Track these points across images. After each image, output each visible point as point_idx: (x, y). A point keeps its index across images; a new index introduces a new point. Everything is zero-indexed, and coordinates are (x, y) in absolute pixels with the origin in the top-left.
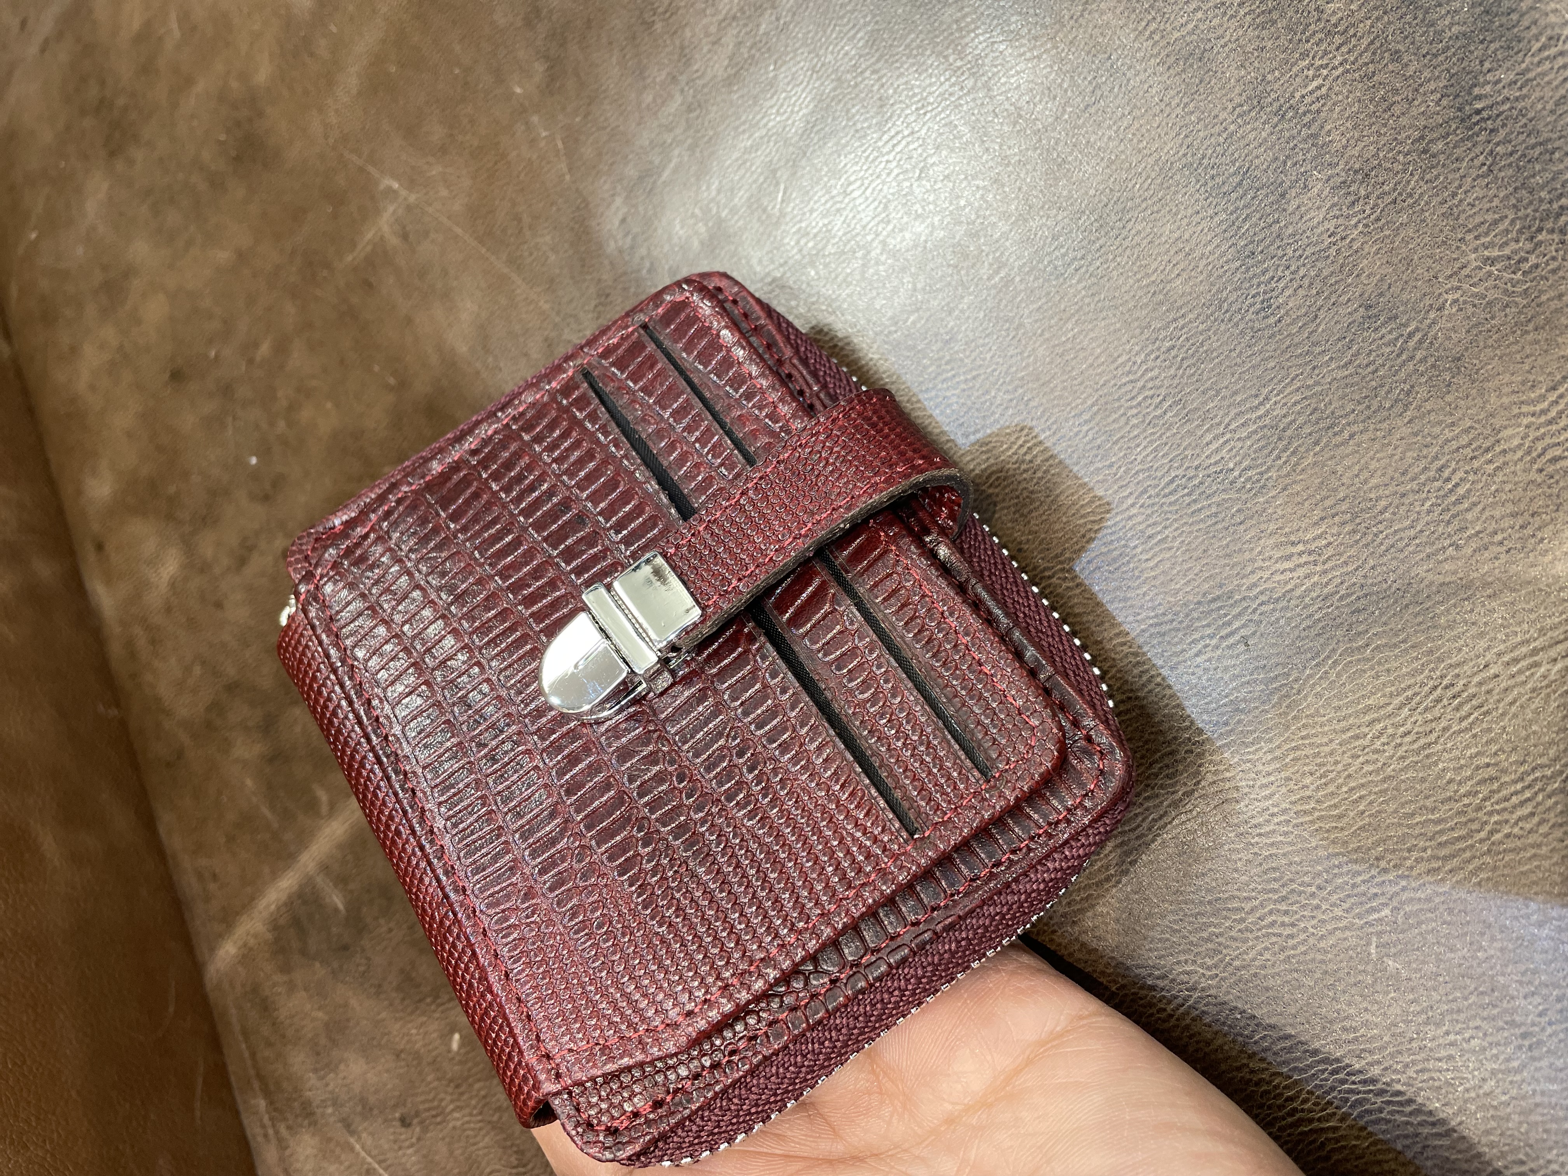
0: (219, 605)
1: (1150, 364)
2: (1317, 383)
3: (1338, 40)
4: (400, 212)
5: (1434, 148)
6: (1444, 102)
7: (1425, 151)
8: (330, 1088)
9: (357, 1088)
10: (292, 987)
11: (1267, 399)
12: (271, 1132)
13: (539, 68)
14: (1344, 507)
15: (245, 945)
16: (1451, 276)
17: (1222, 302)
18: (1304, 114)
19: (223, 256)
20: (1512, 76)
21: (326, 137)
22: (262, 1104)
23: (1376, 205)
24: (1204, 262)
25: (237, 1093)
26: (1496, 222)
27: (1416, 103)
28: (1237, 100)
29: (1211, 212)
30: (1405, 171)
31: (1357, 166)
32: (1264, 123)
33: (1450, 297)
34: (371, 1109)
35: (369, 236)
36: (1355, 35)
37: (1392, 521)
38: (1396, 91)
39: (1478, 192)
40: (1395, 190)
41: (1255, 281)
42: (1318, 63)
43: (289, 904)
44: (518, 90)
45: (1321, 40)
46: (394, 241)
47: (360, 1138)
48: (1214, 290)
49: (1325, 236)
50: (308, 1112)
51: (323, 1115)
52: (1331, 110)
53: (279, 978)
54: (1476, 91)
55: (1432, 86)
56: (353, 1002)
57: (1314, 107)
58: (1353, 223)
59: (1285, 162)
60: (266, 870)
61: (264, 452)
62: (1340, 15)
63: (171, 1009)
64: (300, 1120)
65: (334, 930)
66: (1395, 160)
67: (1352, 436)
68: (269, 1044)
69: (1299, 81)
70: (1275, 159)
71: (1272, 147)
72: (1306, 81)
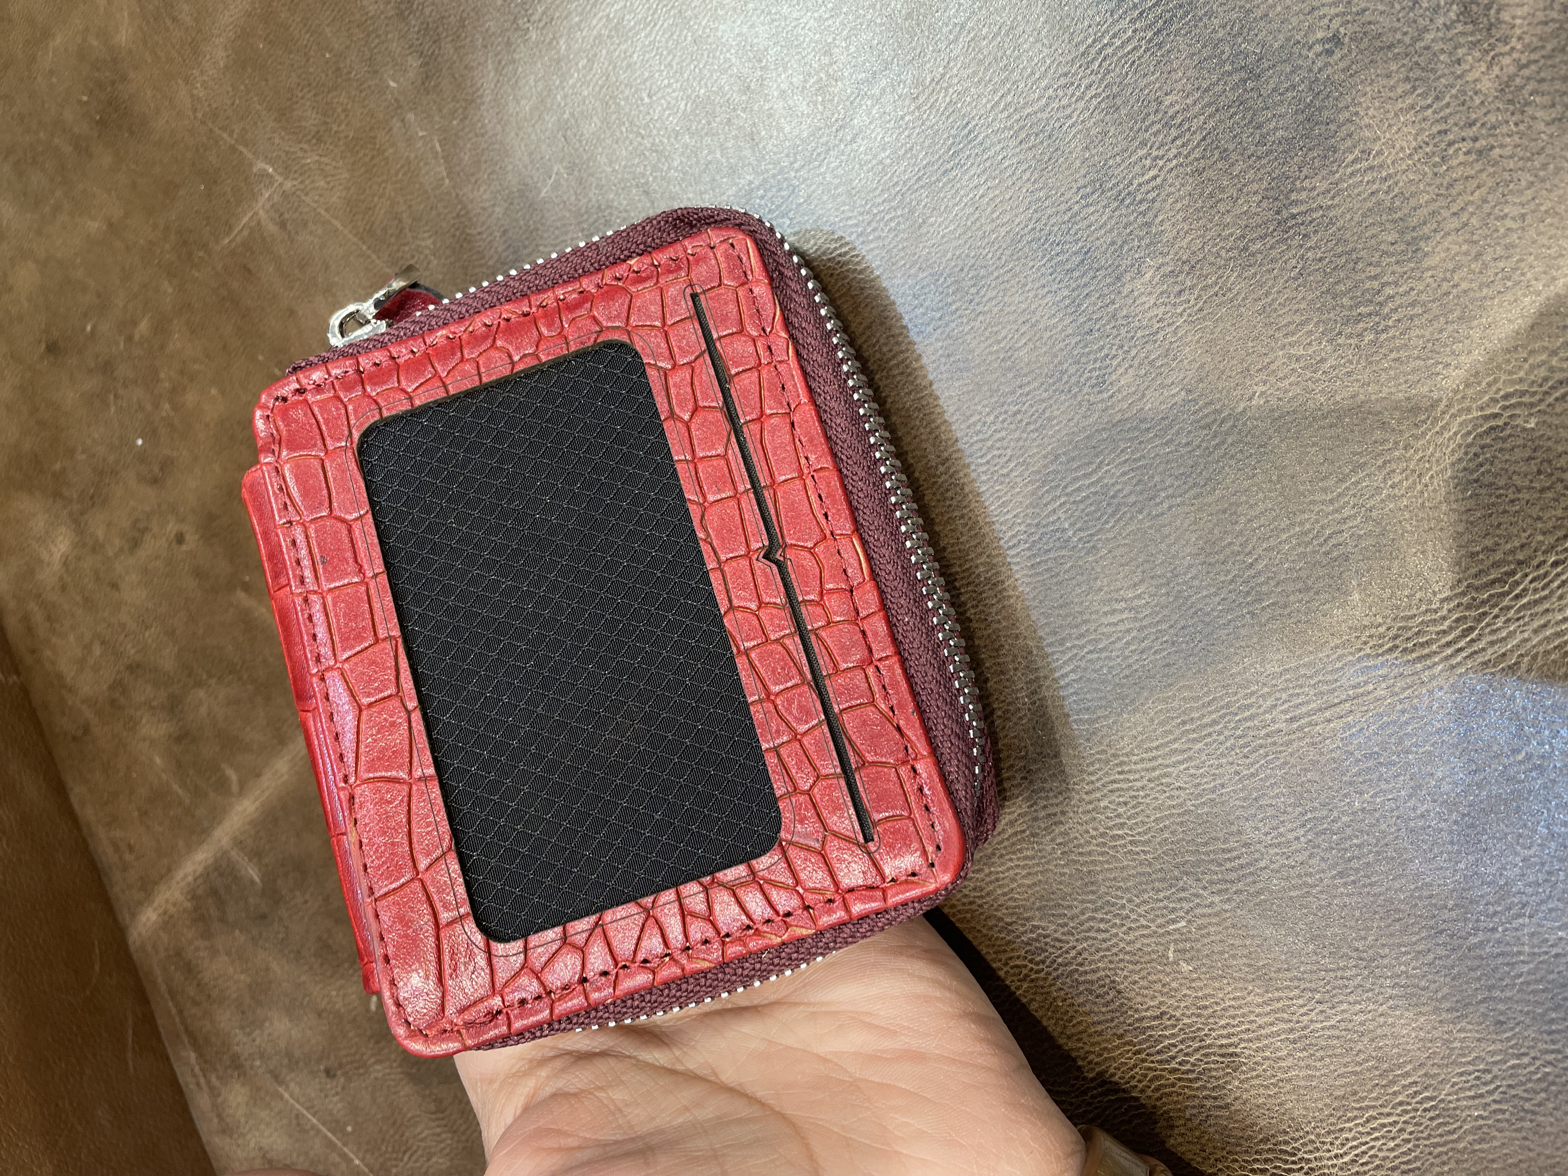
0: (115, 586)
1: (999, 426)
3: (1174, 132)
4: (276, 198)
5: (1253, 248)
6: (1264, 204)
7: (1245, 249)
8: (257, 1042)
9: (282, 1044)
10: (214, 953)
11: (1099, 467)
12: (202, 1080)
13: (414, 62)
15: (165, 912)
16: (1261, 370)
17: (1063, 373)
18: (1141, 202)
19: (94, 226)
20: (1325, 185)
21: (195, 110)
22: (193, 1056)
23: (1200, 296)
24: (1048, 334)
25: (167, 1044)
26: (1302, 324)
27: (1240, 202)
28: (1081, 182)
29: (1055, 287)
30: (1225, 266)
31: (1184, 258)
32: (1105, 207)
33: (1260, 389)
34: (297, 1062)
35: (245, 220)
36: (1189, 130)
38: (1222, 190)
39: (1288, 294)
40: (1216, 283)
41: (1092, 357)
42: (1155, 153)
43: (206, 875)
44: (392, 84)
45: (1159, 131)
46: (272, 228)
47: (287, 1087)
48: (1056, 361)
49: (1155, 320)
50: (237, 1065)
51: (251, 1068)
52: (1164, 201)
53: (200, 943)
54: (1293, 196)
55: (1255, 186)
56: (274, 966)
57: (1150, 196)
58: (1178, 311)
59: (1121, 247)
60: (181, 844)
61: (151, 434)
62: (1177, 107)
63: (97, 968)
64: (229, 1071)
65: (251, 900)
66: (1218, 255)
68: (196, 1003)
69: (1137, 169)
70: (1113, 243)
71: (1111, 230)
72: (1145, 170)
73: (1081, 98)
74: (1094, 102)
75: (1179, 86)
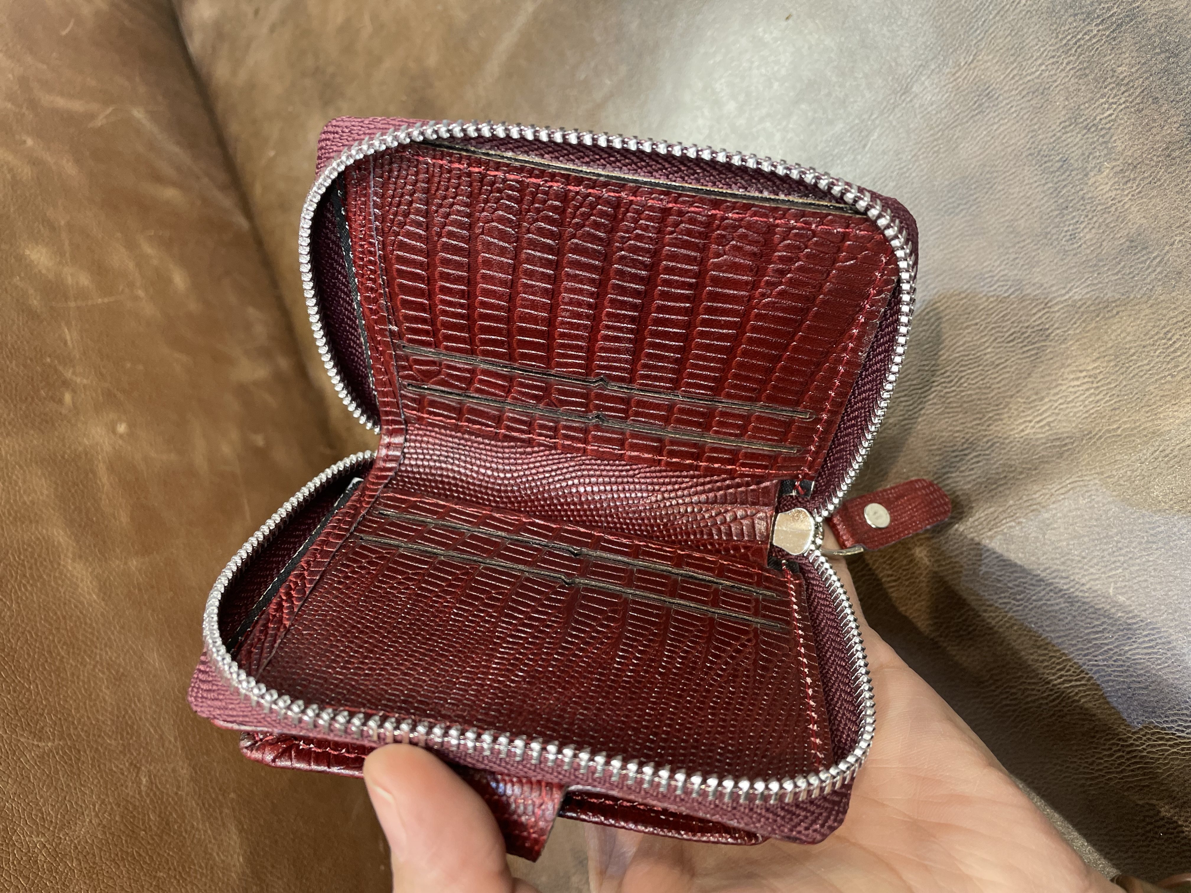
1: (1002, 267)
2: (1100, 282)
3: (1123, 89)
5: (1174, 155)
6: (1181, 129)
7: (1169, 156)
11: (1070, 290)
14: (1111, 352)
16: (1179, 227)
17: (1047, 233)
18: (1101, 129)
23: (1139, 184)
24: (1038, 210)
27: (1165, 128)
28: (1062, 119)
29: (1043, 182)
30: (1156, 166)
31: (1130, 161)
32: (1077, 133)
33: (1178, 238)
36: (1133, 87)
37: (1137, 361)
38: (1154, 121)
40: (1150, 176)
41: (1067, 223)
42: (1111, 101)
45: (1113, 88)
48: (1043, 227)
49: (1109, 200)
52: (1117, 128)
55: (1175, 119)
57: (1108, 126)
58: (1125, 193)
59: (1088, 156)
62: (1125, 74)
66: (1152, 160)
67: (1118, 313)
69: (1099, 110)
70: (1083, 154)
71: (1081, 147)
72: (1104, 111)
73: (1063, 70)
74: (1072, 72)
75: (1127, 61)
